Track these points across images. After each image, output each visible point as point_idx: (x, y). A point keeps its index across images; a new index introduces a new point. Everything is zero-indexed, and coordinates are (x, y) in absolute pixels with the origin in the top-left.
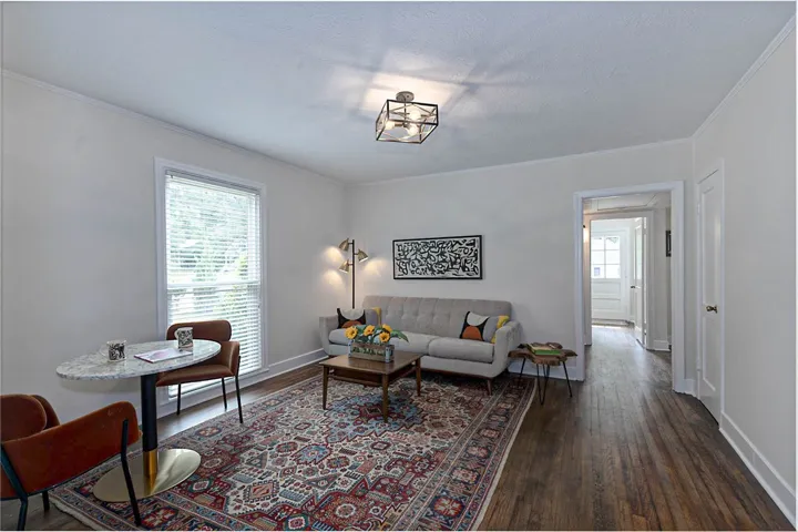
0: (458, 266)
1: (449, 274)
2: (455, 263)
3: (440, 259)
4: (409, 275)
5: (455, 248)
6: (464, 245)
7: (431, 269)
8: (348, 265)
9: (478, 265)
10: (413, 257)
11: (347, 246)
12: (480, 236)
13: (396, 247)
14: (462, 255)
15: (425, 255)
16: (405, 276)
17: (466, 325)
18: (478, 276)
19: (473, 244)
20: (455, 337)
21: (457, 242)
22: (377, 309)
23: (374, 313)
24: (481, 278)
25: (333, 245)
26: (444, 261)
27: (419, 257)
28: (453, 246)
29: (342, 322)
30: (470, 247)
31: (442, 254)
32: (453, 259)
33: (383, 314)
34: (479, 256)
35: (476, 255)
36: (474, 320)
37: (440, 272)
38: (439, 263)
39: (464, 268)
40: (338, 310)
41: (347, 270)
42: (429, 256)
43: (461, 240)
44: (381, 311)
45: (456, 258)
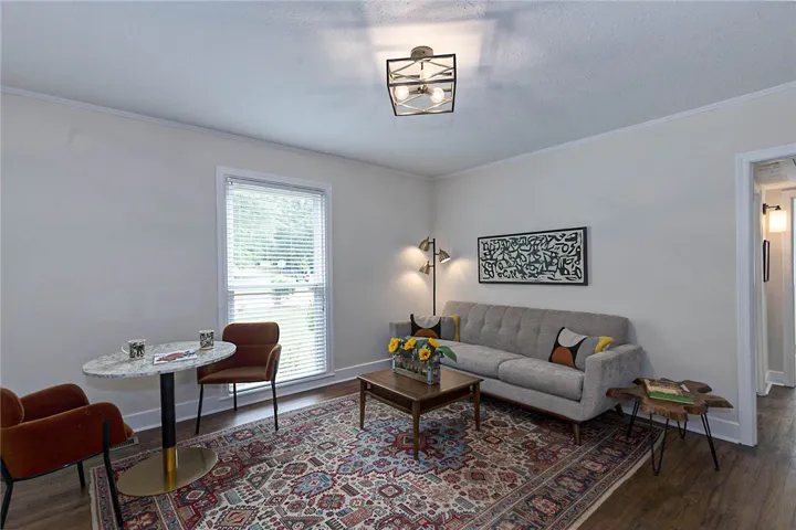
0: (554, 268)
1: (542, 278)
2: (551, 264)
3: (533, 259)
4: (496, 278)
5: (551, 244)
6: (563, 241)
7: (521, 272)
8: (428, 266)
9: (581, 266)
10: (500, 257)
11: (428, 245)
12: (585, 229)
13: (481, 246)
14: (561, 253)
15: (514, 255)
16: (491, 280)
17: (557, 345)
18: (582, 281)
19: (575, 239)
20: (543, 359)
21: (554, 237)
22: (455, 317)
23: (451, 320)
24: (586, 283)
25: (412, 244)
26: (537, 261)
27: (506, 257)
28: (548, 242)
29: (415, 329)
30: (570, 243)
31: (535, 252)
32: (548, 259)
33: (462, 323)
34: (584, 254)
35: (578, 253)
36: (568, 339)
37: (532, 275)
38: (530, 264)
39: (562, 270)
40: (412, 316)
41: (427, 272)
42: (519, 256)
43: (558, 235)
44: (459, 319)
45: (552, 258)
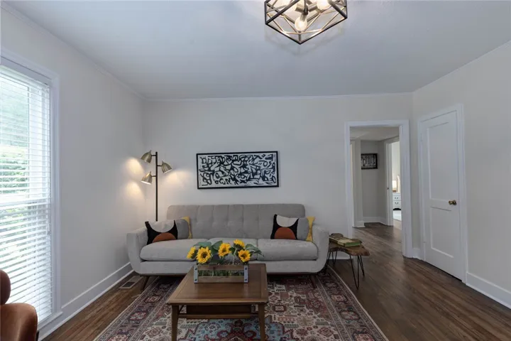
0: (258, 176)
1: (251, 183)
2: (256, 174)
3: (243, 170)
4: (214, 185)
5: (256, 161)
6: (264, 159)
7: (234, 179)
8: (151, 176)
9: (275, 175)
10: (217, 169)
11: (148, 158)
12: (277, 152)
13: (200, 160)
14: (262, 167)
15: (229, 167)
16: (209, 186)
17: (276, 227)
18: (276, 184)
19: (271, 158)
20: (265, 238)
21: (258, 156)
22: (186, 218)
23: (185, 222)
24: (278, 186)
25: (135, 157)
26: (246, 172)
27: (222, 169)
28: (253, 159)
29: (152, 235)
30: (268, 161)
31: (244, 166)
32: (254, 171)
33: (193, 222)
34: (276, 168)
35: (273, 167)
37: (242, 181)
38: (241, 174)
39: (264, 178)
40: (147, 224)
41: (150, 181)
42: (232, 168)
43: (261, 155)
44: (190, 220)
45: (257, 170)
